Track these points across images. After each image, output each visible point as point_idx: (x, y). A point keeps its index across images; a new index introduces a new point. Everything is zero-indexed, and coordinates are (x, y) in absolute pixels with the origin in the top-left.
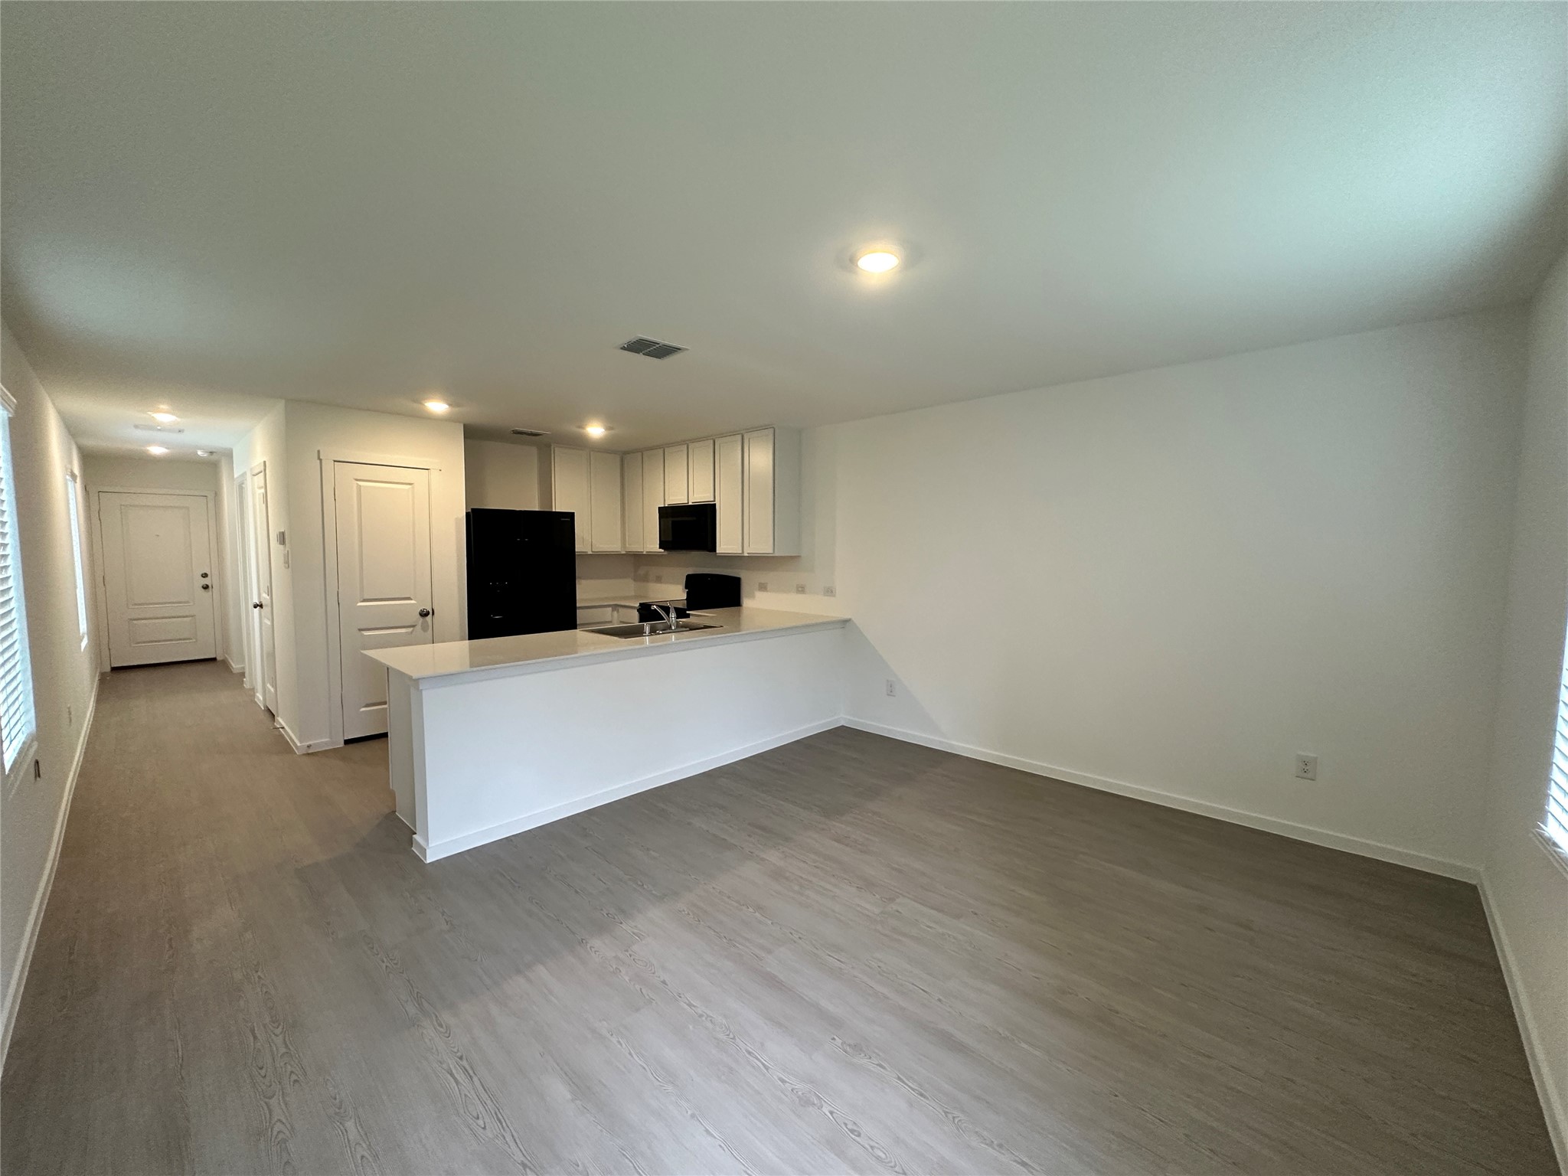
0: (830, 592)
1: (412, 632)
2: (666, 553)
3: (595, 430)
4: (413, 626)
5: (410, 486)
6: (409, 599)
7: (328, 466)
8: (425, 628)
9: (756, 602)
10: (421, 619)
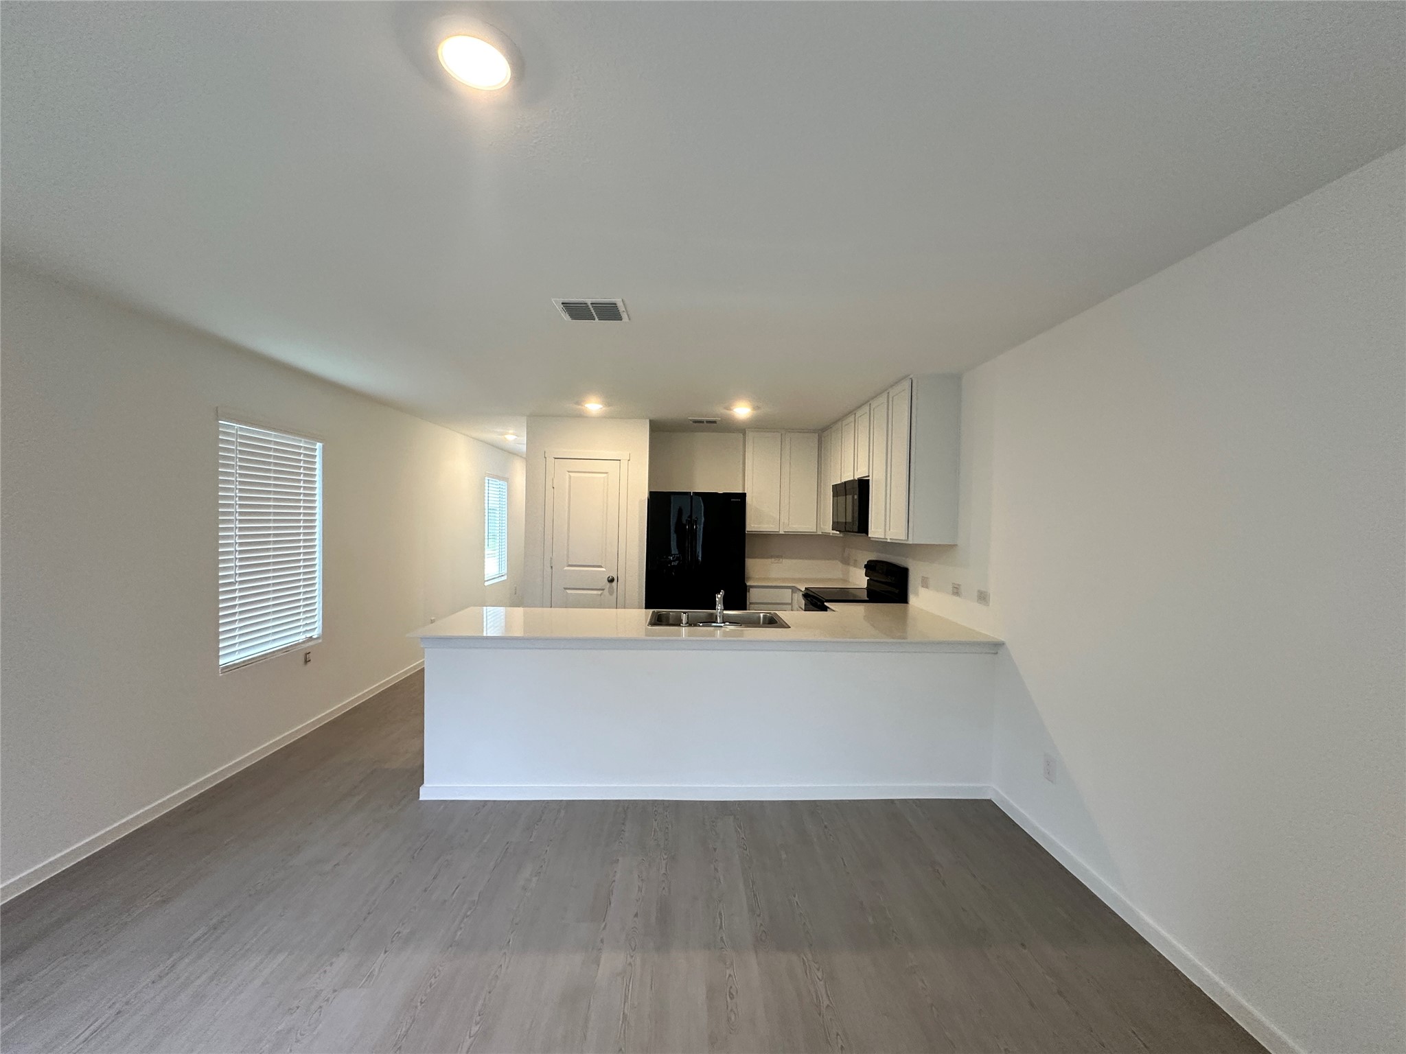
0: (983, 597)
1: (601, 595)
3: (742, 411)
4: (603, 590)
6: (600, 567)
7: (550, 460)
8: (611, 593)
9: (921, 599)
10: (608, 584)
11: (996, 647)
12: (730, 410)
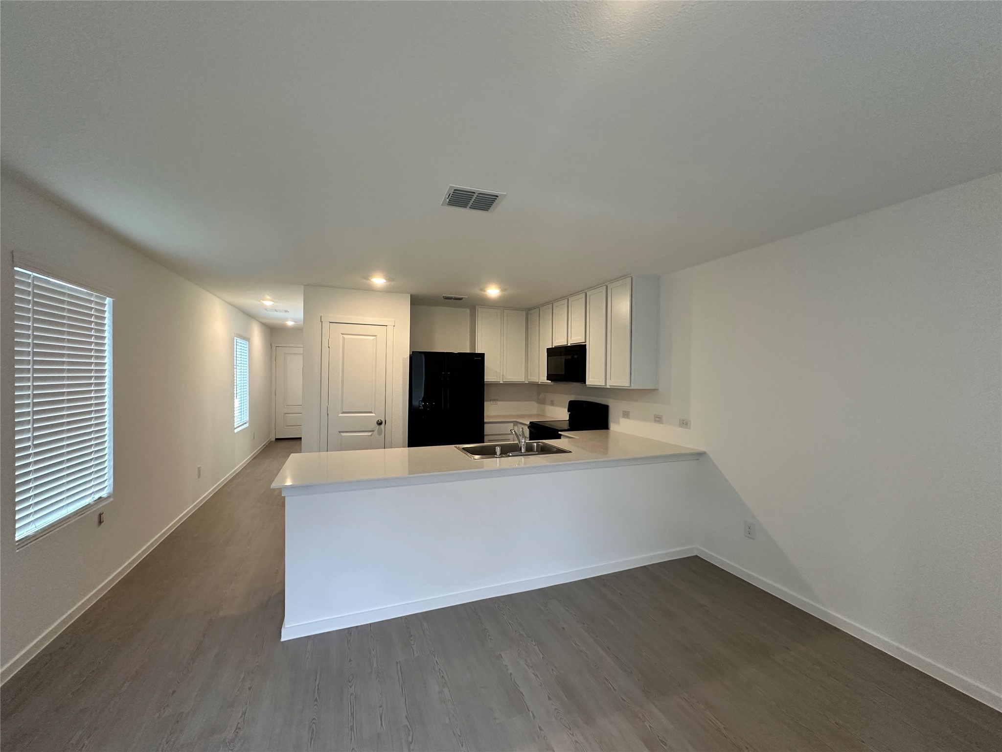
0: (684, 423)
1: (371, 435)
2: (552, 384)
3: (493, 292)
4: (373, 431)
5: (374, 337)
6: (371, 412)
7: (326, 325)
8: (380, 433)
9: (619, 426)
10: (378, 427)
11: (700, 456)
12: (485, 291)
